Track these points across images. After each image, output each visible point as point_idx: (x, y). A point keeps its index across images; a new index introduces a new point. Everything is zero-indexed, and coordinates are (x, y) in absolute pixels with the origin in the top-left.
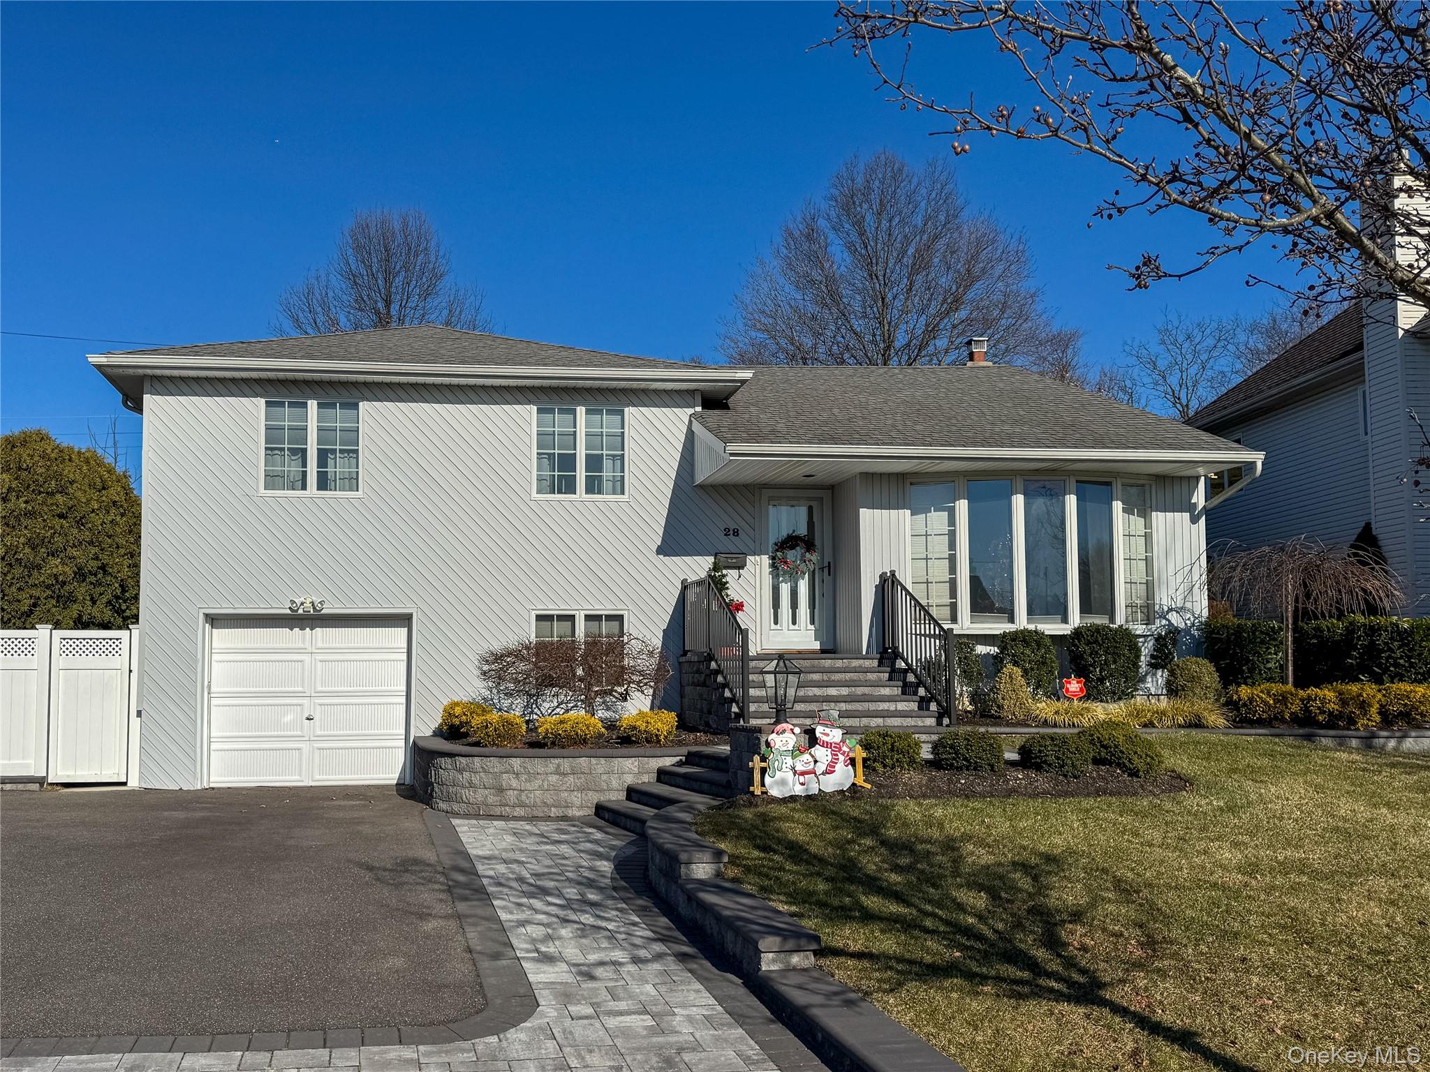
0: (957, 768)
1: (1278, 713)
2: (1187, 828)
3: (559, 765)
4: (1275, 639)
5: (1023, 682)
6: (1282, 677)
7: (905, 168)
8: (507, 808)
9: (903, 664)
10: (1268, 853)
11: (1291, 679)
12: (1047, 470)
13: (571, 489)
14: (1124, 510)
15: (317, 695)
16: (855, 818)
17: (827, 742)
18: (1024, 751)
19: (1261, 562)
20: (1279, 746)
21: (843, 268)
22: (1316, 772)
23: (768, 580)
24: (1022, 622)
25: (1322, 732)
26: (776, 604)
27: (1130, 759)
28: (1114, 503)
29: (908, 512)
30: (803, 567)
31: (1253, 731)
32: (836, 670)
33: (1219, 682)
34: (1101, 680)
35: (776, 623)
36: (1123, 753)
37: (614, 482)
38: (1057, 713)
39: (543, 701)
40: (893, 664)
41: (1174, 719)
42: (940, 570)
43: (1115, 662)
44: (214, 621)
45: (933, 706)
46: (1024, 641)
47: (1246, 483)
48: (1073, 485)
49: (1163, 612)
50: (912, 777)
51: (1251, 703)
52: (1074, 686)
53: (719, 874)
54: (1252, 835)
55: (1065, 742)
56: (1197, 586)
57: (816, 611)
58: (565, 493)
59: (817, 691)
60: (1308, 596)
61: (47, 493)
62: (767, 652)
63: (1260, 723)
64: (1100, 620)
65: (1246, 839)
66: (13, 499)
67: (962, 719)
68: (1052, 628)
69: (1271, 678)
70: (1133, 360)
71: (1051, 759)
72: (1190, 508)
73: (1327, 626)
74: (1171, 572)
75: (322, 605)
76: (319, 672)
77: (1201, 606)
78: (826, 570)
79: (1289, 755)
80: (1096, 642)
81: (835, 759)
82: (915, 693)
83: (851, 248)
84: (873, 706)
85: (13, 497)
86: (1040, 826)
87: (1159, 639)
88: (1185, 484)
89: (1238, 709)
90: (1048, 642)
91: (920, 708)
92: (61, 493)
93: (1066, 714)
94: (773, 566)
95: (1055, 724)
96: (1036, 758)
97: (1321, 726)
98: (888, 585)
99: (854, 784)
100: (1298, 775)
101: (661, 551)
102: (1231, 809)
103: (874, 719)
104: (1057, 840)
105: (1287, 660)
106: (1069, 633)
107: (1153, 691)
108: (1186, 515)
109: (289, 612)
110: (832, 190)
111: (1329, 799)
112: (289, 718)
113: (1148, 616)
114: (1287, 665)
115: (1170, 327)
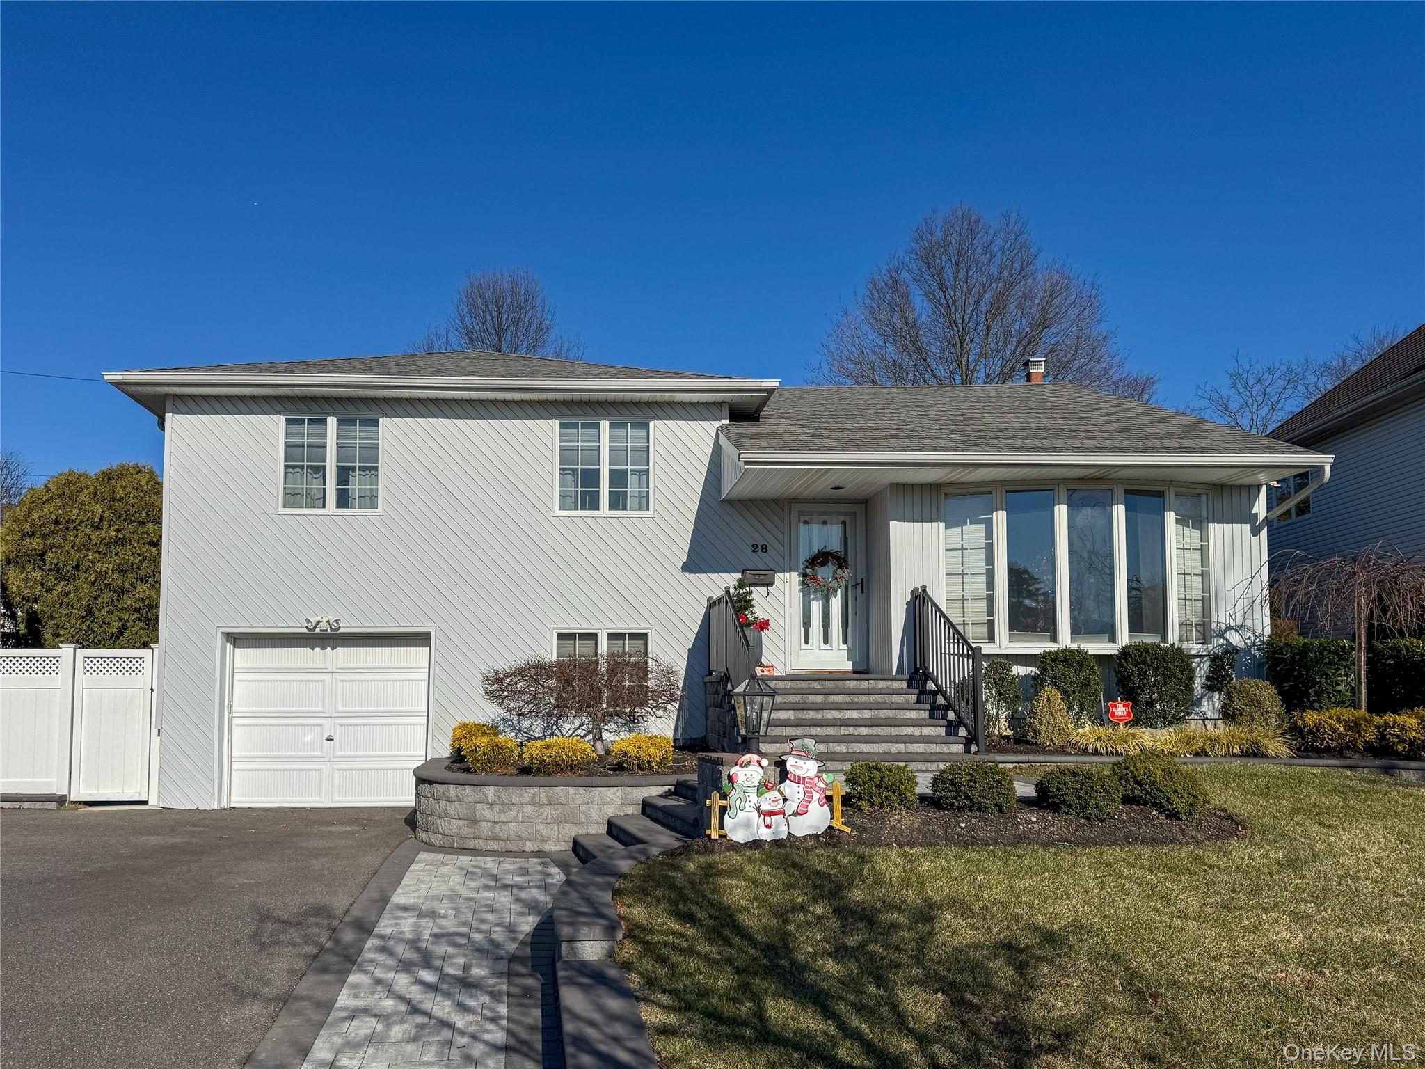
0: (959, 808)
1: (1350, 741)
2: (1234, 891)
3: (534, 795)
4: (1346, 660)
5: (1063, 705)
6: (1353, 702)
7: (982, 221)
8: (481, 841)
9: (934, 686)
10: (1338, 931)
11: (1364, 704)
12: (1092, 478)
13: (595, 505)
14: (1178, 521)
15: (337, 715)
16: (819, 873)
17: (799, 777)
18: (1041, 788)
19: (1329, 574)
20: (1352, 780)
21: (924, 317)
22: (1397, 815)
23: (798, 598)
24: (1065, 639)
25: (1402, 763)
26: (807, 624)
27: (1168, 799)
28: (1167, 514)
29: (942, 525)
30: (834, 584)
31: (1320, 762)
32: (861, 691)
33: (1282, 706)
34: (1151, 704)
35: (807, 642)
36: (1160, 791)
37: (640, 498)
38: (1099, 739)
39: (564, 722)
40: (924, 685)
41: (1229, 747)
42: (977, 586)
43: (1165, 684)
44: (237, 641)
45: (962, 732)
46: (1065, 661)
47: (1312, 490)
48: (1122, 495)
49: (1220, 631)
50: (904, 819)
51: (1318, 730)
52: (1120, 710)
53: (611, 954)
54: (1318, 901)
55: (1089, 778)
56: (1258, 601)
57: (849, 630)
58: (589, 509)
59: (837, 714)
60: (1384, 611)
61: (139, 522)
62: (796, 672)
63: (1328, 751)
64: (1150, 639)
65: (1311, 908)
66: (105, 528)
67: (994, 746)
68: (1097, 647)
69: (1342, 702)
70: (1205, 403)
71: (1069, 799)
72: (1251, 519)
73: (1405, 645)
74: (1229, 585)
75: (338, 623)
76: (340, 692)
77: (1263, 623)
78: (859, 587)
79: (1364, 792)
80: (1144, 662)
81: (809, 797)
82: (944, 717)
83: (930, 296)
84: (895, 731)
85: (105, 525)
86: (1046, 886)
87: (1215, 659)
88: (1244, 494)
89: (1302, 736)
90: (1092, 663)
91: (948, 733)
92: (153, 522)
93: (1109, 740)
94: (804, 583)
95: (1096, 751)
96: (1053, 797)
97: (1398, 755)
98: (919, 600)
99: (830, 827)
100: (1375, 818)
101: (686, 568)
102: (1292, 863)
103: (895, 745)
104: (1063, 908)
105: (1360, 683)
106: (1117, 653)
107: (1209, 715)
108: (1247, 527)
109: (306, 631)
110: (912, 244)
111: (1417, 852)
112: (308, 738)
113: (1204, 635)
114: (1359, 688)
115: (1241, 371)
